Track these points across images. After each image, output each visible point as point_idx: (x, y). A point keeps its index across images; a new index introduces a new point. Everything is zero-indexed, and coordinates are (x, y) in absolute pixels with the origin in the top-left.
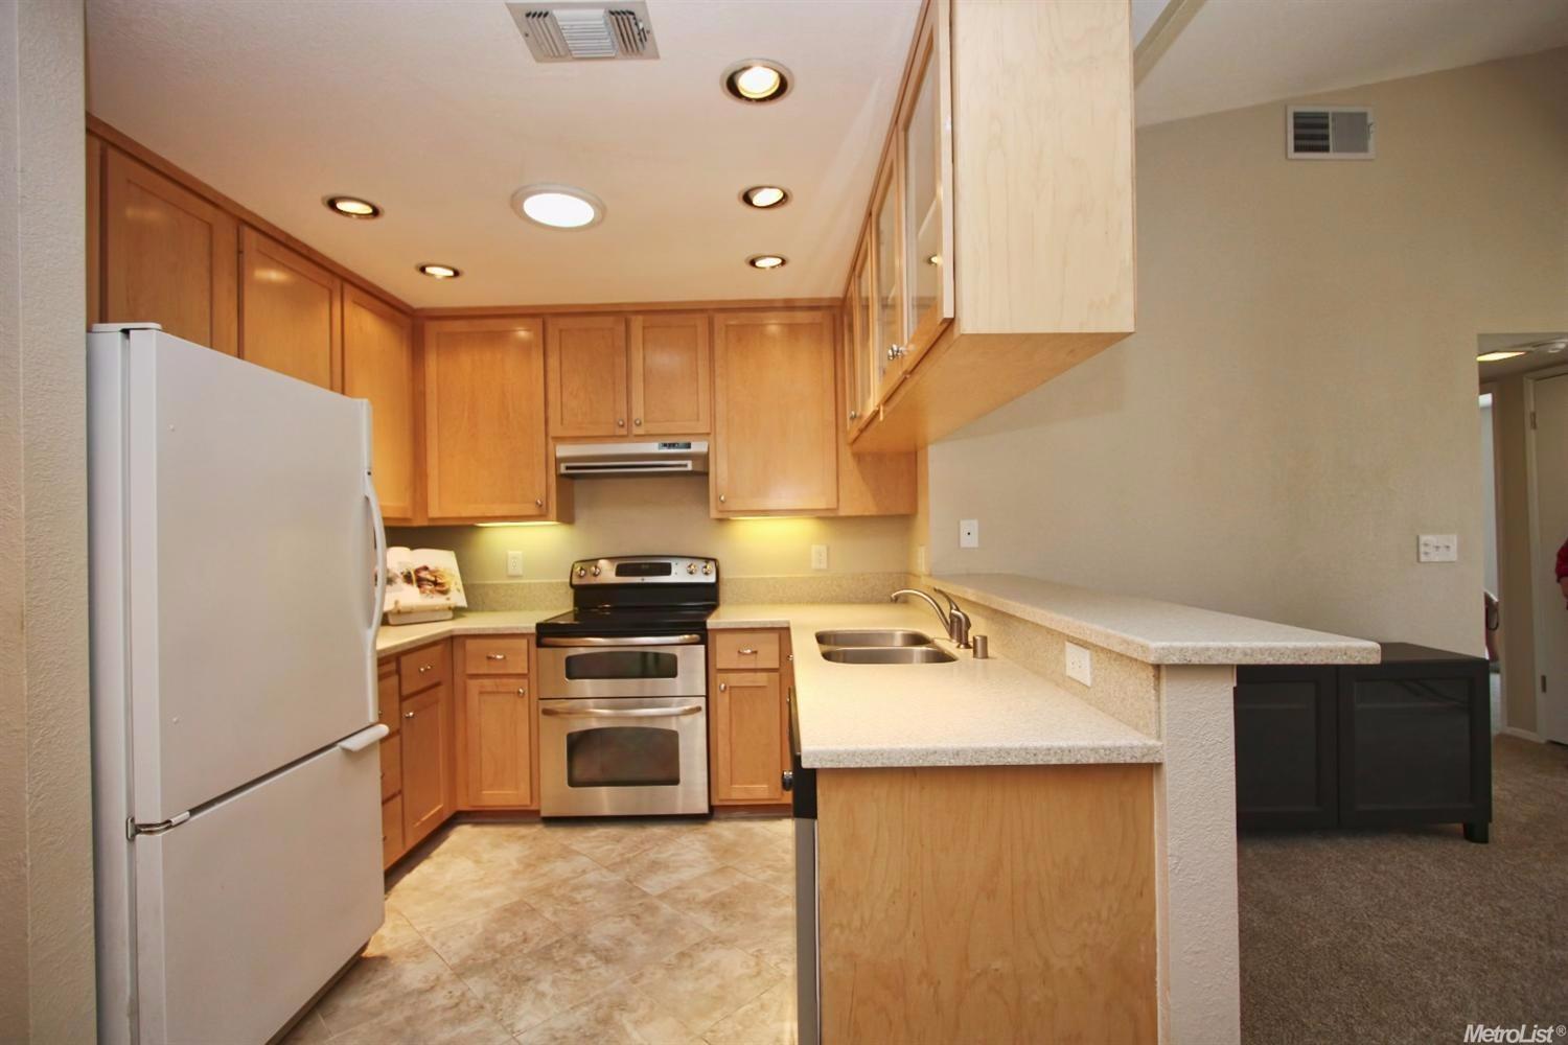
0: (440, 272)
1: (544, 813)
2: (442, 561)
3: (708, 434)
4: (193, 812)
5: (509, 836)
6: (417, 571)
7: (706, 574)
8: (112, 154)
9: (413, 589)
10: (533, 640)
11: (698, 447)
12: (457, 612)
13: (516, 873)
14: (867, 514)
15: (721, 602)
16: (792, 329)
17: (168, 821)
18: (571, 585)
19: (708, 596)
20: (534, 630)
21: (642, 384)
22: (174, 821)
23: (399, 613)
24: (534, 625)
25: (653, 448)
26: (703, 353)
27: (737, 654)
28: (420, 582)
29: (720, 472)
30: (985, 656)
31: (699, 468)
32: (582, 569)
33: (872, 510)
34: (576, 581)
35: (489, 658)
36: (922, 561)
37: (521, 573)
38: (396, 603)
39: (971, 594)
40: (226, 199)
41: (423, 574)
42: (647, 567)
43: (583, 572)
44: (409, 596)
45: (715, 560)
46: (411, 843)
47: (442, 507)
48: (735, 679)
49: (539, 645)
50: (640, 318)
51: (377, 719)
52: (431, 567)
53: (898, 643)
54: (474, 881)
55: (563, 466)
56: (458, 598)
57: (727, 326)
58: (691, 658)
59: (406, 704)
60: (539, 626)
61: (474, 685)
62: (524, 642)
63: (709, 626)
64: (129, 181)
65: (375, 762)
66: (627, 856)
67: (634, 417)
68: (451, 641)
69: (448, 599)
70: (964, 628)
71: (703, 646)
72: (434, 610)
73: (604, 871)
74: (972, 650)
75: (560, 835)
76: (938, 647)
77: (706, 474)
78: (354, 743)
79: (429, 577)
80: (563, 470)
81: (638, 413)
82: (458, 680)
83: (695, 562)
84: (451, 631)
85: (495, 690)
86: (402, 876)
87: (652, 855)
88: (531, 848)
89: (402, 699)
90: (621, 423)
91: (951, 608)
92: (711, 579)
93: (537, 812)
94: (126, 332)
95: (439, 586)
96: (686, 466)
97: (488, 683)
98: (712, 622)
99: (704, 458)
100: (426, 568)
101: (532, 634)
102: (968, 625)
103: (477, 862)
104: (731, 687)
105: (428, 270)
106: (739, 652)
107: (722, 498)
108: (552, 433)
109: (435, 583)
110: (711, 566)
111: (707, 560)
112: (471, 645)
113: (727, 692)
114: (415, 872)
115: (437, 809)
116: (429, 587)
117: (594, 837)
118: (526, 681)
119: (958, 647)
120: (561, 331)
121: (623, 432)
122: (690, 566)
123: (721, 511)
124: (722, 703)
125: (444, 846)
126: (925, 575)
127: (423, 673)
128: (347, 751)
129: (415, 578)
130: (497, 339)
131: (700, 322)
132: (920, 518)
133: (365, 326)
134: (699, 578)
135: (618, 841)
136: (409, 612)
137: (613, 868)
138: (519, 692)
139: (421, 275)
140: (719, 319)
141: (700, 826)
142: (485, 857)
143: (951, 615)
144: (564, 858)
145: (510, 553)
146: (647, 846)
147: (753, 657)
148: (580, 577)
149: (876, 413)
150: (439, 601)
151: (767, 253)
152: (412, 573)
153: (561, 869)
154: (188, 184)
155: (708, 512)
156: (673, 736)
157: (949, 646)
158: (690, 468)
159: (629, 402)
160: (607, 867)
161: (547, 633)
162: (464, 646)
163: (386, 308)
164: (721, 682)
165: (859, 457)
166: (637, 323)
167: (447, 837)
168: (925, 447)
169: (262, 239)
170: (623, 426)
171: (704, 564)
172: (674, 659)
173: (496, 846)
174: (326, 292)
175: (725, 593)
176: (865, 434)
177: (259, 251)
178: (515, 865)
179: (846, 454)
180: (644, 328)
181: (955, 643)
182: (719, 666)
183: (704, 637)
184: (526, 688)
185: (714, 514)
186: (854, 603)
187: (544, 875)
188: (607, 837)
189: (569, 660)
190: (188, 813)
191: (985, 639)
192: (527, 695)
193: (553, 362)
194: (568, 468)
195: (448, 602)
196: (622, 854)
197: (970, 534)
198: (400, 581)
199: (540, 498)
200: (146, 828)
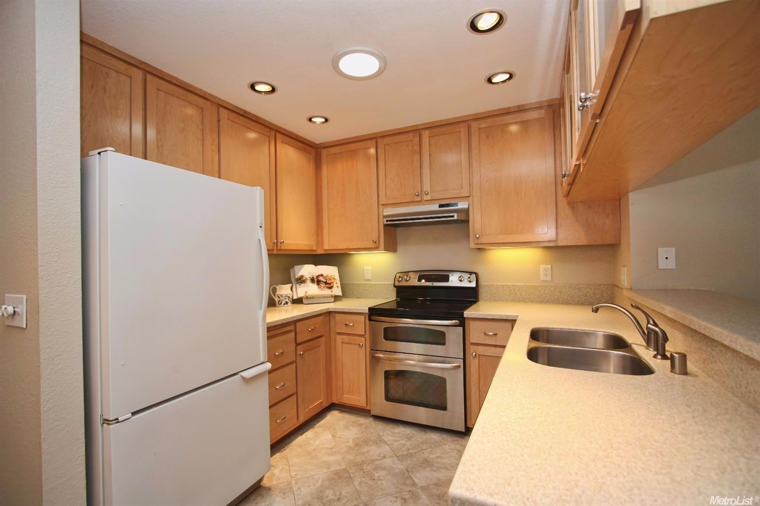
0: (319, 120)
1: (373, 413)
2: (330, 271)
3: (469, 197)
4: (134, 414)
5: (354, 422)
6: (318, 276)
7: (470, 282)
8: (149, 76)
9: (315, 286)
10: (367, 316)
11: (462, 205)
12: (336, 298)
13: (350, 448)
14: (579, 244)
15: (480, 299)
16: (524, 124)
17: (117, 419)
18: (395, 286)
19: (470, 296)
20: (367, 311)
21: (429, 170)
22: (120, 419)
23: (307, 298)
24: (367, 308)
25: (435, 207)
26: (464, 146)
27: (483, 334)
28: (319, 282)
29: (476, 221)
30: (685, 372)
31: (463, 218)
32: (400, 277)
33: (583, 242)
34: (397, 284)
35: (346, 325)
36: (625, 278)
37: (371, 278)
38: (306, 292)
39: (669, 311)
40: (211, 95)
41: (321, 278)
42: (436, 276)
43: (400, 279)
44: (312, 289)
45: (476, 273)
46: (302, 419)
47: (330, 244)
48: (481, 350)
49: (370, 320)
50: (427, 132)
51: (267, 360)
52: (324, 275)
53: (598, 344)
54: (328, 449)
55: (385, 220)
56: (337, 291)
57: (479, 129)
58: (454, 335)
59: (299, 347)
60: (370, 309)
61: (339, 338)
62: (362, 318)
63: (465, 316)
64: (158, 89)
65: (264, 383)
66: (411, 451)
67: (425, 189)
68: (329, 313)
69: (332, 291)
70: (660, 341)
71: (461, 328)
72: (325, 297)
73: (396, 460)
74: (669, 361)
75: (380, 427)
76: (635, 353)
77: (467, 221)
78: (248, 374)
79: (323, 280)
80: (385, 223)
81: (427, 187)
82: (332, 335)
83: (463, 274)
84: (328, 309)
85: (349, 342)
86: (297, 437)
87: (426, 455)
88: (362, 433)
89: (297, 345)
90: (417, 194)
91: (648, 323)
92: (473, 285)
93: (369, 411)
94: (99, 153)
95: (329, 286)
96: (453, 216)
97: (345, 337)
98: (467, 313)
99: (466, 211)
100: (322, 275)
101: (366, 313)
102: (666, 339)
103: (333, 436)
104: (479, 355)
105: (313, 120)
106: (485, 333)
107: (477, 236)
108: (381, 203)
109: (326, 283)
110: (473, 276)
111: (471, 273)
112: (338, 317)
113: (477, 358)
114: (304, 436)
115: (320, 402)
116: (322, 285)
117: (397, 433)
118: (363, 339)
119: (655, 357)
120: (385, 145)
121: (418, 199)
122: (460, 277)
123: (476, 244)
124: (473, 365)
125: (323, 422)
126: (627, 289)
127: (310, 331)
128: (244, 378)
129: (316, 280)
130: (353, 154)
131: (463, 129)
132: (623, 246)
133: (289, 154)
134: (465, 284)
135: (409, 439)
136: (313, 297)
137: (401, 458)
138: (360, 345)
139: (310, 123)
140: (475, 126)
141: (459, 439)
142: (339, 433)
143: (647, 328)
144: (377, 444)
145: (365, 267)
146: (424, 447)
147: (494, 338)
148: (399, 281)
149: (578, 167)
150: (327, 292)
151: (498, 71)
152: (315, 278)
153: (373, 451)
154: (191, 89)
155: (469, 244)
156: (443, 381)
157: (647, 355)
158: (456, 218)
159: (421, 181)
160: (397, 457)
161: (374, 312)
162: (335, 317)
163: (301, 144)
164: (472, 350)
165: (572, 205)
166: (426, 134)
167: (326, 417)
168: (626, 193)
169: (231, 113)
170: (418, 195)
171: (469, 276)
172: (443, 334)
173: (346, 427)
174: (267, 138)
175: (483, 293)
176: (573, 187)
177: (228, 119)
178: (351, 444)
179: (563, 202)
180: (429, 137)
181: (652, 352)
182: (472, 341)
183: (462, 323)
184: (364, 342)
185: (472, 246)
186: (570, 304)
187: (363, 454)
188: (403, 435)
189: (386, 329)
190: (131, 414)
191: (683, 357)
192: (364, 346)
193: (381, 163)
194: (387, 221)
195: (331, 293)
196: (409, 449)
197: (667, 258)
198: (309, 281)
199: (375, 238)
200: (106, 421)
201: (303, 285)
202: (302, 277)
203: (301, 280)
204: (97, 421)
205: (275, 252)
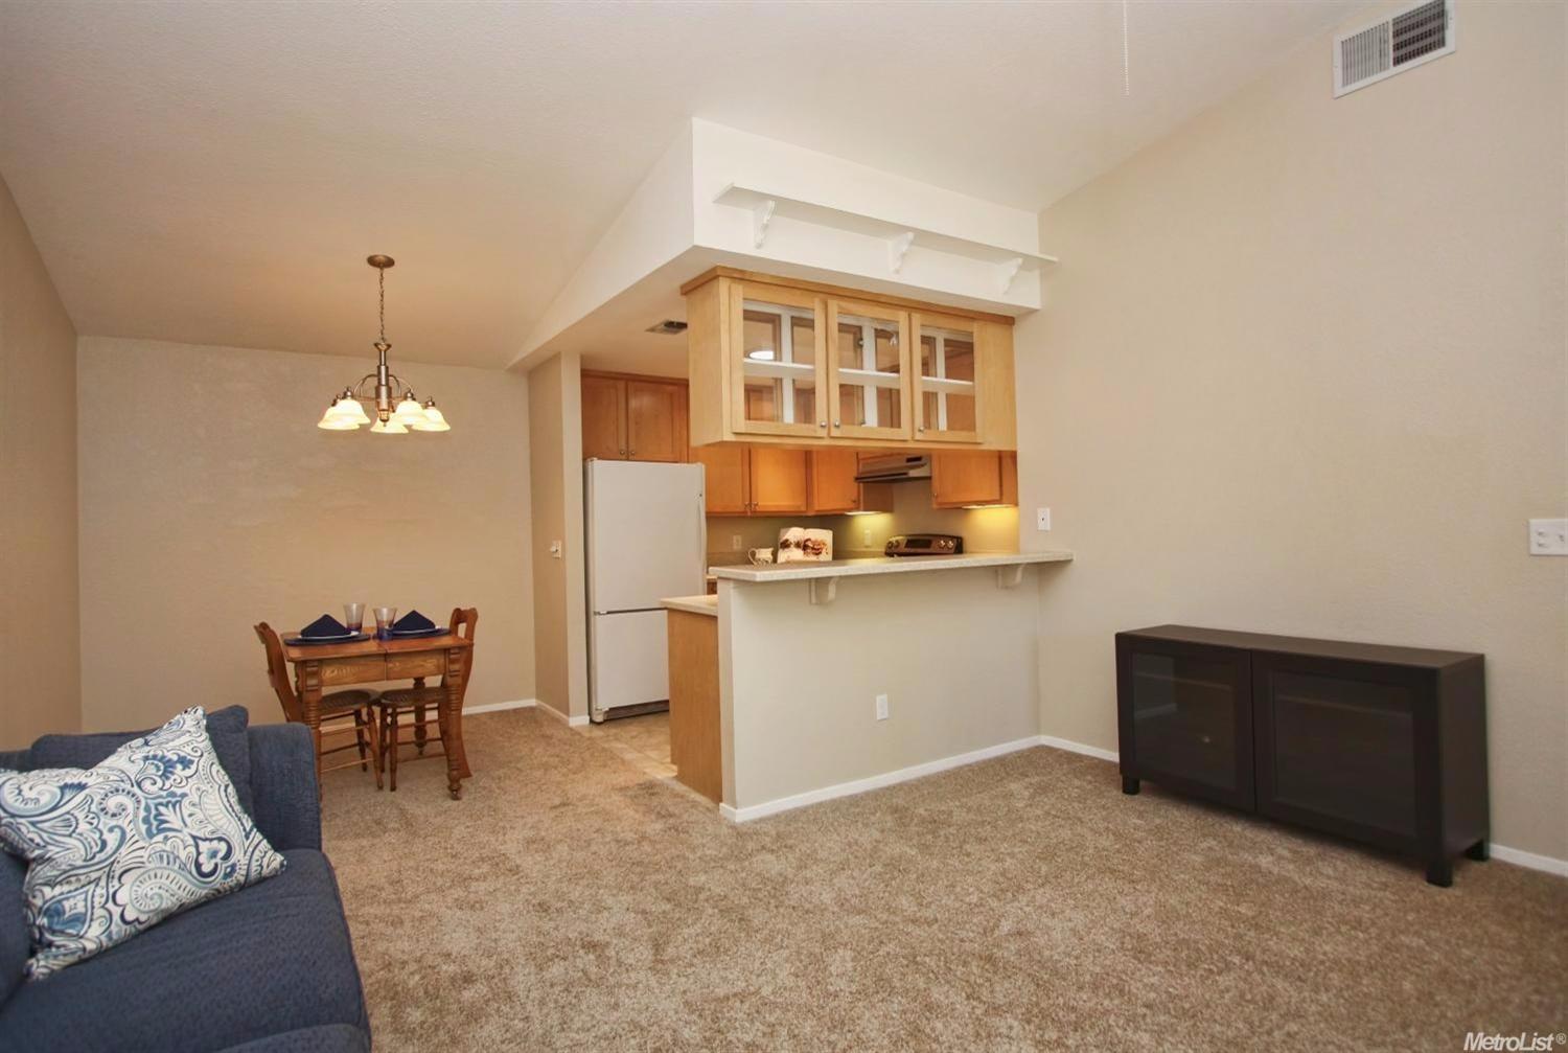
2: (824, 536)
6: (807, 540)
9: (799, 551)
18: (885, 553)
25: (904, 462)
28: (805, 547)
32: (890, 543)
34: (887, 550)
38: (788, 557)
41: (809, 543)
43: (890, 545)
44: (795, 554)
45: (959, 538)
52: (814, 539)
95: (817, 550)
100: (812, 539)
107: (936, 495)
116: (809, 550)
145: (866, 531)
150: (813, 557)
152: (802, 542)
155: (932, 503)
185: (935, 505)
195: (817, 558)
197: (1044, 520)
198: (794, 546)
199: (854, 497)
200: (595, 613)
201: (786, 550)
202: (787, 540)
203: (786, 545)
204: (592, 613)
205: (749, 514)
